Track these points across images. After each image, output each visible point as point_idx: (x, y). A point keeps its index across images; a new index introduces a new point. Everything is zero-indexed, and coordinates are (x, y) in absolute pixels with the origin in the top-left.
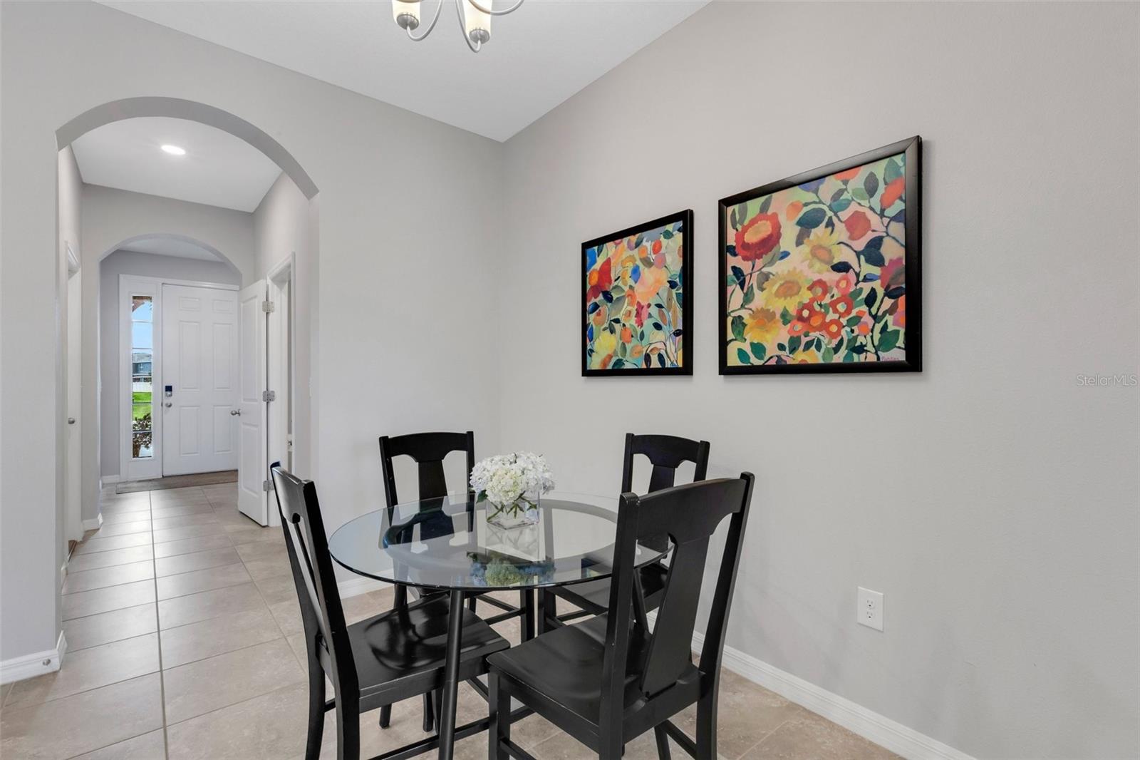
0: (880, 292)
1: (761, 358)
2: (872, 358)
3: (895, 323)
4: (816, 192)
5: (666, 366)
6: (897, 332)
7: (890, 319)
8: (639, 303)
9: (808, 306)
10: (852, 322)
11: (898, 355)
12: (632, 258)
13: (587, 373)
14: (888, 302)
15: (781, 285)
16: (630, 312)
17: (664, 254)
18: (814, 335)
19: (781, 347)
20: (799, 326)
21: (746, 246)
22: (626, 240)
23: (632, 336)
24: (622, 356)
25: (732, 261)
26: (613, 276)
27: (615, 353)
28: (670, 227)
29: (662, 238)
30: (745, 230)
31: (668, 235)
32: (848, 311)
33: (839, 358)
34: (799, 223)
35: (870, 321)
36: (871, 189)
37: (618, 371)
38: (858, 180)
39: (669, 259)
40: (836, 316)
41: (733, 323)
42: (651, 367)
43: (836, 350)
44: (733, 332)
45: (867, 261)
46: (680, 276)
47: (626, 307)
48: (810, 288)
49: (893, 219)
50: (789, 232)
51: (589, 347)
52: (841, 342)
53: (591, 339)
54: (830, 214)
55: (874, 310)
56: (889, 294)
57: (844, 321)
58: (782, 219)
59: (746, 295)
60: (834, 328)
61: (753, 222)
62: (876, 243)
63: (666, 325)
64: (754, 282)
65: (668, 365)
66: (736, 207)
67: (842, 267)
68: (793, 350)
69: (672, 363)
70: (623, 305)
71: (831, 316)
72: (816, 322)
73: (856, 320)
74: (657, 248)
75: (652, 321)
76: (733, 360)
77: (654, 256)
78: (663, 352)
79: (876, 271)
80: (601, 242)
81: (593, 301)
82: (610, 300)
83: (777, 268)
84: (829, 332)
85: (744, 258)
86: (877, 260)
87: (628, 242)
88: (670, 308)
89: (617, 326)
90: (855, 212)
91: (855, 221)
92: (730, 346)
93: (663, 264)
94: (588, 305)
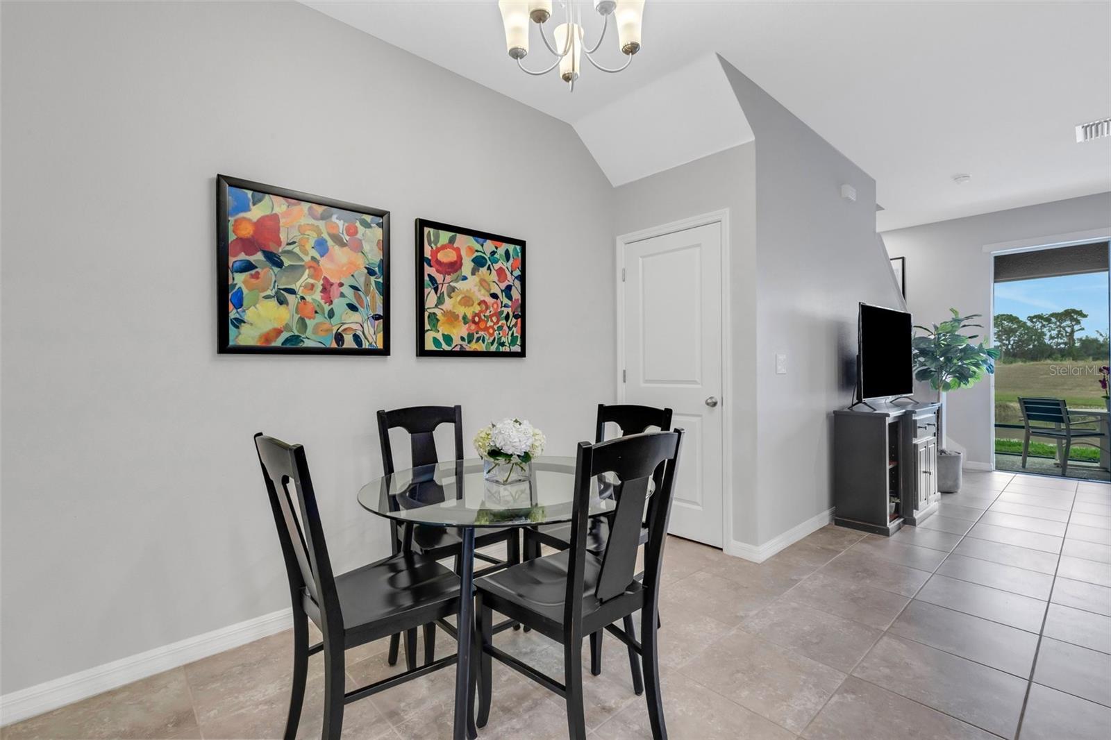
0: (511, 315)
1: (450, 345)
2: (508, 350)
3: (517, 332)
4: (482, 245)
5: (364, 347)
6: (517, 336)
7: (514, 329)
8: (325, 279)
9: (478, 315)
10: (499, 329)
11: (517, 349)
12: (316, 230)
14: (514, 321)
15: (463, 298)
16: (313, 286)
17: (361, 240)
18: (481, 333)
19: (463, 339)
20: (473, 327)
21: (439, 263)
22: (306, 206)
23: (316, 312)
24: (298, 331)
25: (428, 270)
26: (283, 236)
27: (287, 327)
28: (368, 218)
29: (358, 224)
30: (438, 250)
31: (367, 225)
32: (497, 322)
33: (493, 348)
34: (473, 261)
35: (507, 330)
36: (507, 255)
37: (293, 349)
38: (502, 248)
39: (365, 246)
40: (492, 324)
41: (429, 317)
42: (344, 346)
43: (492, 343)
44: (429, 324)
45: (506, 296)
46: (379, 267)
47: (305, 278)
48: (479, 304)
49: (516, 278)
50: (467, 266)
51: (233, 314)
52: (494, 339)
53: (239, 304)
54: (489, 263)
55: (508, 324)
56: (514, 316)
57: (496, 327)
58: (463, 253)
59: (439, 298)
60: (491, 331)
61: (444, 247)
62: (509, 288)
63: (364, 308)
64: (445, 290)
65: (366, 345)
66: (432, 230)
67: (494, 296)
68: (470, 342)
69: (371, 344)
70: (302, 276)
71: (490, 324)
72: (482, 325)
73: (501, 328)
74: (352, 232)
75: (344, 301)
76: (429, 346)
77: (348, 238)
78: (359, 333)
79: (509, 303)
80: (261, 190)
81: (243, 256)
82: (279, 264)
83: (460, 285)
84: (489, 333)
85: (438, 271)
86: (510, 297)
87: (310, 208)
88: (367, 293)
89: (289, 297)
90: (501, 268)
91: (500, 272)
92: (427, 335)
93: (358, 248)
94: (232, 260)
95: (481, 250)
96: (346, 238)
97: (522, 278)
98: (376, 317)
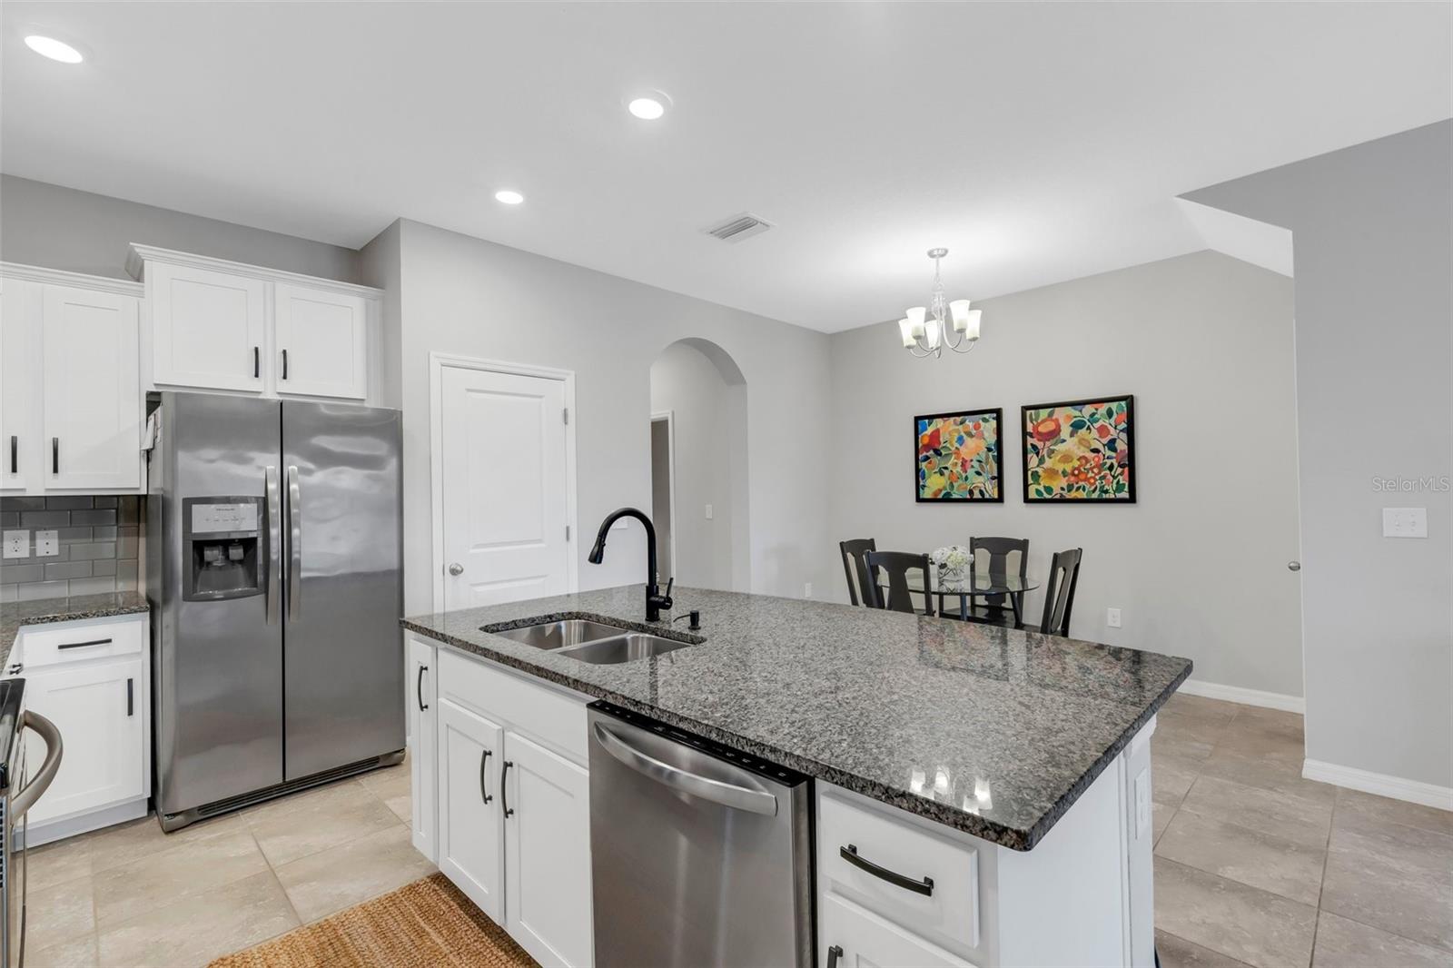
0: (1116, 465)
1: (1051, 494)
2: (1112, 496)
3: (1124, 480)
4: (1081, 411)
5: (985, 497)
6: (1124, 484)
7: (1120, 477)
8: (963, 458)
9: (1078, 469)
10: (1101, 478)
11: (1125, 495)
12: (958, 431)
13: (919, 500)
14: (1120, 470)
15: (1063, 456)
16: (956, 463)
17: (983, 431)
18: (1081, 484)
19: (1063, 489)
20: (1073, 479)
21: (1039, 433)
22: (952, 419)
23: (959, 478)
24: (950, 490)
25: (1030, 440)
26: (942, 440)
27: (945, 488)
28: (987, 416)
29: (981, 422)
30: (1039, 424)
31: (985, 420)
32: (1099, 473)
33: (1095, 496)
34: (1072, 425)
35: (1112, 478)
36: (1110, 413)
37: (947, 499)
38: (1103, 408)
39: (986, 435)
40: (1093, 475)
41: (1032, 474)
42: (974, 497)
43: (1094, 491)
44: (1033, 479)
45: (1109, 449)
46: (995, 445)
47: (953, 460)
48: (1078, 460)
49: (1121, 431)
50: (1066, 431)
51: (921, 483)
52: (1096, 488)
53: (923, 478)
54: (1088, 423)
55: (1113, 473)
56: (1120, 466)
57: (1097, 477)
58: (1061, 421)
59: (1040, 459)
60: (1092, 481)
61: (1043, 421)
62: (1113, 441)
63: (986, 473)
64: (1045, 453)
65: (987, 496)
66: (1033, 411)
67: (1096, 451)
68: (1069, 491)
69: (991, 495)
70: (951, 458)
71: (1090, 475)
72: (1082, 477)
73: (1104, 477)
74: (977, 427)
75: (974, 470)
76: (1033, 495)
78: (983, 489)
79: (1114, 454)
80: (931, 417)
81: (925, 454)
82: (940, 455)
83: (1060, 447)
84: (1090, 483)
85: (1039, 440)
86: (1114, 450)
87: (955, 420)
88: (987, 463)
89: (945, 471)
90: (1102, 426)
91: (1103, 431)
92: (1030, 488)
93: (982, 436)
94: (920, 456)
95: (1080, 414)
96: (974, 432)
97: (1130, 431)
98: (993, 478)
